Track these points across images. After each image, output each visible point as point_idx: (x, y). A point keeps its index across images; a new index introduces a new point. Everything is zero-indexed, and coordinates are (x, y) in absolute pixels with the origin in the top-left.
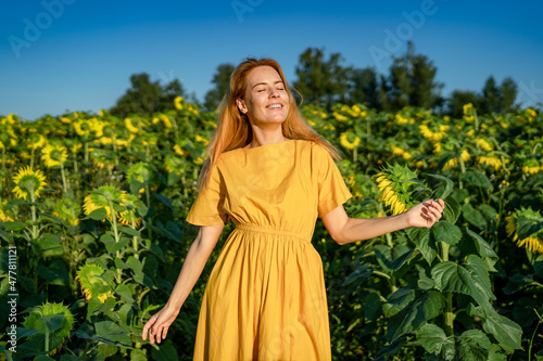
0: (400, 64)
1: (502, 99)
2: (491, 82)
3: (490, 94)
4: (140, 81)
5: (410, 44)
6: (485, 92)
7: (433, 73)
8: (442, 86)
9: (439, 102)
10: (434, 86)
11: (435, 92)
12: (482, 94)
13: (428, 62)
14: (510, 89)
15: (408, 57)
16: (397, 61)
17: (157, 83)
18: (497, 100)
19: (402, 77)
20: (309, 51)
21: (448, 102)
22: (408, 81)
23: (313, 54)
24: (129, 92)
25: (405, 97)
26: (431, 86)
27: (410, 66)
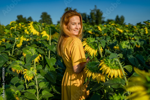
0: (93, 12)
1: (120, 21)
2: (117, 17)
3: (117, 20)
9: (103, 22)
10: (102, 18)
11: (102, 19)
13: (100, 11)
15: (95, 10)
16: (92, 11)
17: (25, 18)
19: (93, 16)
20: (67, 8)
22: (95, 16)
23: (69, 9)
25: (94, 21)
27: (95, 12)
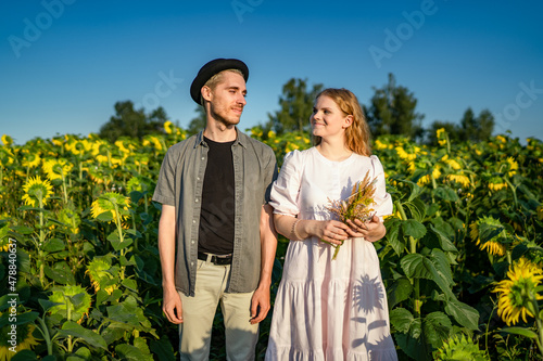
4: (124, 108)
5: (390, 75)
6: (464, 124)
7: (414, 104)
8: (422, 117)
12: (461, 126)
14: (488, 120)
18: (475, 131)
21: (428, 133)
24: (113, 119)
26: (412, 117)
